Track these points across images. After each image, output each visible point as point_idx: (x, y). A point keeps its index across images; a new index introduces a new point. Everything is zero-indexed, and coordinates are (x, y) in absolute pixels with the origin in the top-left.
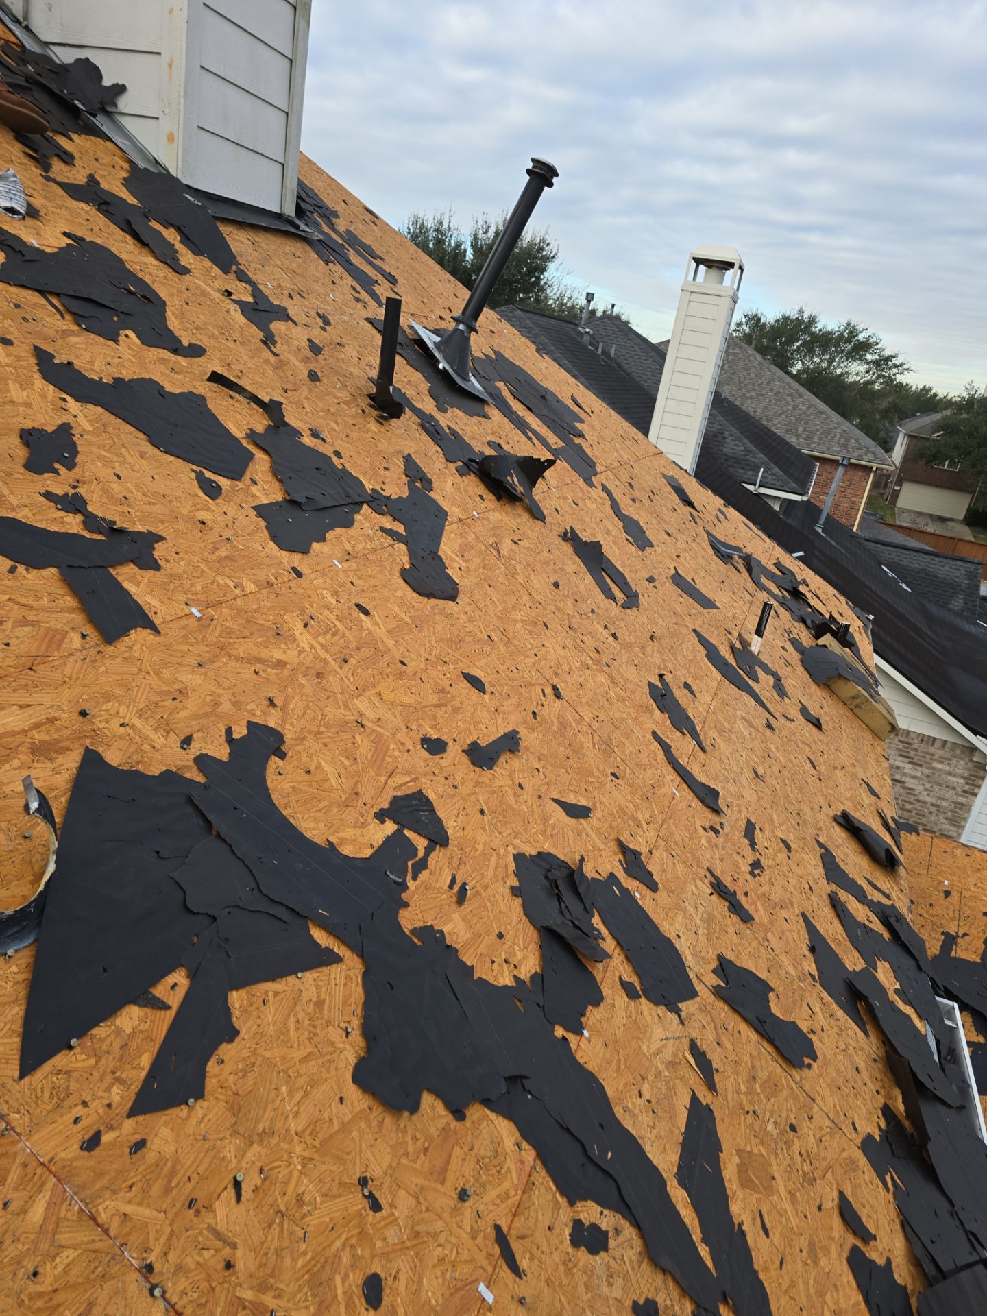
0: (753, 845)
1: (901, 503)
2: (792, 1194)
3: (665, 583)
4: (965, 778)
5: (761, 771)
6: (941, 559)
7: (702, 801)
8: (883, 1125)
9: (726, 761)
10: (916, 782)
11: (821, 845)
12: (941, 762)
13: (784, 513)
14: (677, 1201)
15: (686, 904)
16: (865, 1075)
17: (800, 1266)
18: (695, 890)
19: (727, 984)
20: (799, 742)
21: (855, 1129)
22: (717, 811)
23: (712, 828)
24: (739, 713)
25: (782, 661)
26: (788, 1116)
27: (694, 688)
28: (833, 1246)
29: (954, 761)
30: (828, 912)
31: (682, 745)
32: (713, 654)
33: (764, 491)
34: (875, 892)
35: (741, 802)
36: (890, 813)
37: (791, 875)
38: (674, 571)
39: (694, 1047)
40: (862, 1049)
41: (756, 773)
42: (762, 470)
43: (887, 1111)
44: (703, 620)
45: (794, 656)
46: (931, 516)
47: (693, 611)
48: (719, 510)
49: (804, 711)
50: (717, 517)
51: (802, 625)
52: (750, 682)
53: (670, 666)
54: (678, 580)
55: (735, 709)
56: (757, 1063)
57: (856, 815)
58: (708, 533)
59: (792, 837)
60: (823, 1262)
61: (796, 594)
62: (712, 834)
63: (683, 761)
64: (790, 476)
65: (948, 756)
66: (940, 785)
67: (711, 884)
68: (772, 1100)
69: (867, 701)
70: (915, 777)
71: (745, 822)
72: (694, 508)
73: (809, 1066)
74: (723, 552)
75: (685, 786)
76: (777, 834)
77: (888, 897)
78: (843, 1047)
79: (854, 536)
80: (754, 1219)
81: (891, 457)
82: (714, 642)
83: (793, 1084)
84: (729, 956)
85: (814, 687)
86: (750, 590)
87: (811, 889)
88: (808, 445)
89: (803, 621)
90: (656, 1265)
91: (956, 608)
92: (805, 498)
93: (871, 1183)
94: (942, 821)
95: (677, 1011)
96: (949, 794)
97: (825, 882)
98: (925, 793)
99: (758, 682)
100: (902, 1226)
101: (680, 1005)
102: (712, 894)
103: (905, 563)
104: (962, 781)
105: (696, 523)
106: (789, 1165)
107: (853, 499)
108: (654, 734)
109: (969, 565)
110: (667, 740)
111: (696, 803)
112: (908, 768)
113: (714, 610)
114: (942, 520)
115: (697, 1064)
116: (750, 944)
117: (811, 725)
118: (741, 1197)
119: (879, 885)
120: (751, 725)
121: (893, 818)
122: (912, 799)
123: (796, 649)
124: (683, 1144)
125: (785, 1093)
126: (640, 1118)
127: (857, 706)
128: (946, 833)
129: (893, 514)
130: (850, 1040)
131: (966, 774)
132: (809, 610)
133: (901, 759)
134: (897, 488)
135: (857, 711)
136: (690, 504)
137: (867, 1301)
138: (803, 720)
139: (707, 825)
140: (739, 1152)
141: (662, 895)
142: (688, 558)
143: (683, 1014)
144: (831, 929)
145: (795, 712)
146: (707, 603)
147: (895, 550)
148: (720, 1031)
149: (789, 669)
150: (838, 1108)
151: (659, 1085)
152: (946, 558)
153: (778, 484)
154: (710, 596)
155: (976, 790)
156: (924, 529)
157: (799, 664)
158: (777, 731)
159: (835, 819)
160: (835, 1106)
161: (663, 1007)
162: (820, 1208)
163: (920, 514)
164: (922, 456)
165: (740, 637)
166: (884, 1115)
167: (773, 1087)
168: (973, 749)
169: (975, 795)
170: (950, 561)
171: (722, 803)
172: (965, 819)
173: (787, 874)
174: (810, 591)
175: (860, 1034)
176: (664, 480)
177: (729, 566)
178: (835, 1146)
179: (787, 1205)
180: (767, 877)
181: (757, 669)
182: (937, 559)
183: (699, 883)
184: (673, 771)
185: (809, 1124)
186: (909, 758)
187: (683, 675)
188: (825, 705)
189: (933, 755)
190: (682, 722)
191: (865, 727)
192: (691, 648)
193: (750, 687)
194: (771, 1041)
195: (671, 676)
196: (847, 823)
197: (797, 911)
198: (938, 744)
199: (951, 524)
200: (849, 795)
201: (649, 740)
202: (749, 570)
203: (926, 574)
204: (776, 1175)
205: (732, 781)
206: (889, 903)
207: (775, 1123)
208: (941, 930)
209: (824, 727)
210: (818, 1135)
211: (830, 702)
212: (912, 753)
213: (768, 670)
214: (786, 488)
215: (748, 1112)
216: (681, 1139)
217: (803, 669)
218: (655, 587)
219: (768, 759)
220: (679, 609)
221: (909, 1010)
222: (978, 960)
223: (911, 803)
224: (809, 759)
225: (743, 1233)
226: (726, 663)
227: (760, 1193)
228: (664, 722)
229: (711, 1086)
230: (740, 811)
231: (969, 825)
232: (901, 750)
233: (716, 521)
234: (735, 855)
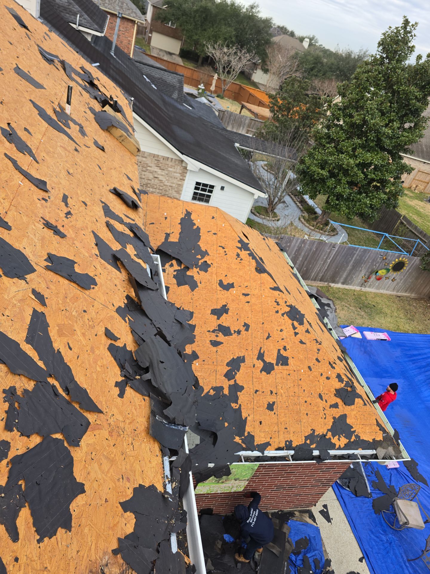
0: (67, 205)
1: (153, 43)
2: (84, 334)
3: (9, 72)
4: (180, 174)
5: (71, 171)
6: (168, 73)
7: (37, 187)
8: (126, 302)
9: (51, 167)
10: (163, 177)
11: (102, 202)
12: (171, 168)
13: (94, 43)
14: (26, 350)
15: (29, 234)
16: (119, 287)
17: (86, 356)
18: (34, 227)
19: (52, 264)
20: (93, 158)
21: (114, 306)
22: (46, 191)
23: (43, 199)
24: (59, 144)
25: (84, 118)
26: (83, 308)
27: (31, 130)
28: (102, 346)
29: (176, 166)
30: (106, 229)
31: (24, 161)
32: (42, 114)
33: (81, 28)
34: (128, 219)
35: (60, 186)
36: (137, 187)
37: (87, 216)
38: (16, 66)
39: (34, 292)
40: (119, 278)
41: (69, 172)
42: (78, 16)
43: (128, 297)
44: (36, 94)
45: (91, 116)
46: (166, 52)
47: (29, 90)
48: (45, 33)
49: (96, 143)
50: (44, 37)
51: (95, 101)
52: (66, 129)
53: (15, 119)
54: (18, 70)
55: (57, 142)
56: (68, 292)
57: (121, 189)
58: (38, 46)
59: (88, 200)
60: (97, 352)
61: (92, 84)
62: (43, 202)
63: (25, 168)
64: (94, 21)
65: (173, 165)
66: (171, 177)
67: (44, 224)
68: (75, 304)
69: (127, 138)
70: (162, 175)
71: (62, 195)
72: (28, 29)
73: (93, 288)
74: (49, 58)
75: (27, 180)
76: (80, 199)
77: (134, 220)
78: (109, 278)
79: (130, 59)
80: (65, 346)
81: (146, 17)
82: (43, 107)
83: (85, 296)
84: (54, 253)
85: (101, 131)
86: (66, 80)
87: (97, 221)
88: (104, 4)
89: (96, 98)
90: (15, 374)
91: (175, 98)
92: (103, 35)
93: (119, 322)
94: (174, 192)
95: (25, 279)
96: (175, 181)
97: (104, 217)
98: (167, 181)
99: (70, 128)
100: (131, 332)
101: (26, 276)
102: (43, 228)
103: (153, 74)
104: (179, 175)
105: (30, 39)
106: (83, 324)
107: (129, 38)
108: (6, 155)
109: (179, 76)
110: (14, 158)
111: (33, 188)
112: (159, 171)
113: (43, 90)
114: (170, 54)
115: (36, 298)
116: (65, 247)
117: (99, 150)
118: (59, 340)
119: (130, 216)
120: (66, 149)
121: (138, 189)
122: (162, 184)
123: (92, 113)
124: (29, 329)
125: (81, 300)
126: (4, 324)
127: (122, 141)
128: (175, 197)
129: (150, 49)
130: (113, 276)
131: (181, 172)
132: (100, 93)
133: (157, 167)
134: (150, 35)
135: (122, 143)
136: (25, 27)
137: (115, 359)
138: (95, 147)
139: (40, 198)
140: (58, 325)
141: (14, 232)
142: (25, 59)
143: (28, 280)
144: (107, 236)
145: (91, 144)
146: (39, 86)
147: (148, 67)
148: (48, 283)
149: (88, 123)
150: (106, 300)
151: (15, 309)
152: (170, 72)
153: (88, 25)
154: (40, 81)
155: (184, 178)
156: (162, 58)
157: (94, 120)
158: (80, 152)
159: (110, 191)
160: (105, 300)
161: (17, 279)
162: (96, 335)
163: (161, 50)
164: (159, 18)
165: (59, 105)
166: (126, 298)
167: (76, 299)
168: (182, 161)
169: (184, 180)
170: (171, 74)
171: (48, 187)
172: (181, 191)
173: (85, 216)
174: (101, 84)
175: (118, 272)
176: (6, 10)
177: (52, 66)
178: (104, 313)
179: (81, 338)
180: (74, 218)
181: (69, 122)
182: (166, 73)
183: (37, 224)
184: (19, 173)
185: (92, 308)
186: (159, 167)
187: (23, 124)
188: (107, 140)
189: (168, 165)
190: (23, 148)
191: (127, 150)
192: (28, 109)
193: (65, 131)
194: (74, 282)
195: (15, 124)
196: (116, 193)
197: (90, 230)
198: (170, 160)
199: (174, 56)
200: (117, 180)
201: (3, 158)
202: (64, 69)
203: (162, 81)
204: (76, 329)
205: (54, 177)
206: (134, 223)
207: (76, 312)
208: (165, 232)
209: (106, 150)
210: (97, 311)
211: (110, 139)
212: (160, 165)
213: (75, 123)
214: (92, 28)
215: (63, 310)
216: (28, 327)
217: (95, 123)
218: (3, 74)
219: (75, 166)
220: (20, 87)
221: (140, 261)
222: (177, 241)
223: (162, 186)
224: (98, 165)
225: (59, 352)
226: (51, 119)
227: (69, 336)
228: (12, 149)
229: (44, 304)
230: (59, 190)
231: (183, 193)
232: (156, 164)
233: (43, 39)
234: (57, 210)
